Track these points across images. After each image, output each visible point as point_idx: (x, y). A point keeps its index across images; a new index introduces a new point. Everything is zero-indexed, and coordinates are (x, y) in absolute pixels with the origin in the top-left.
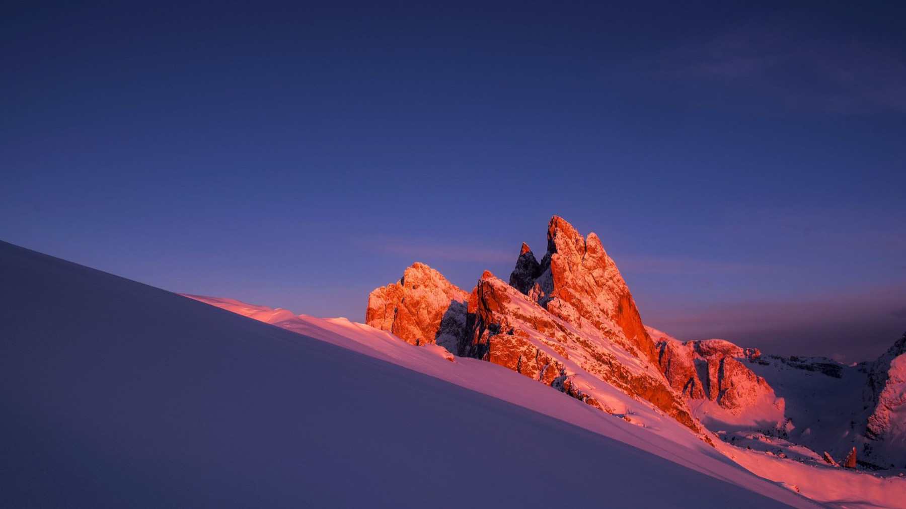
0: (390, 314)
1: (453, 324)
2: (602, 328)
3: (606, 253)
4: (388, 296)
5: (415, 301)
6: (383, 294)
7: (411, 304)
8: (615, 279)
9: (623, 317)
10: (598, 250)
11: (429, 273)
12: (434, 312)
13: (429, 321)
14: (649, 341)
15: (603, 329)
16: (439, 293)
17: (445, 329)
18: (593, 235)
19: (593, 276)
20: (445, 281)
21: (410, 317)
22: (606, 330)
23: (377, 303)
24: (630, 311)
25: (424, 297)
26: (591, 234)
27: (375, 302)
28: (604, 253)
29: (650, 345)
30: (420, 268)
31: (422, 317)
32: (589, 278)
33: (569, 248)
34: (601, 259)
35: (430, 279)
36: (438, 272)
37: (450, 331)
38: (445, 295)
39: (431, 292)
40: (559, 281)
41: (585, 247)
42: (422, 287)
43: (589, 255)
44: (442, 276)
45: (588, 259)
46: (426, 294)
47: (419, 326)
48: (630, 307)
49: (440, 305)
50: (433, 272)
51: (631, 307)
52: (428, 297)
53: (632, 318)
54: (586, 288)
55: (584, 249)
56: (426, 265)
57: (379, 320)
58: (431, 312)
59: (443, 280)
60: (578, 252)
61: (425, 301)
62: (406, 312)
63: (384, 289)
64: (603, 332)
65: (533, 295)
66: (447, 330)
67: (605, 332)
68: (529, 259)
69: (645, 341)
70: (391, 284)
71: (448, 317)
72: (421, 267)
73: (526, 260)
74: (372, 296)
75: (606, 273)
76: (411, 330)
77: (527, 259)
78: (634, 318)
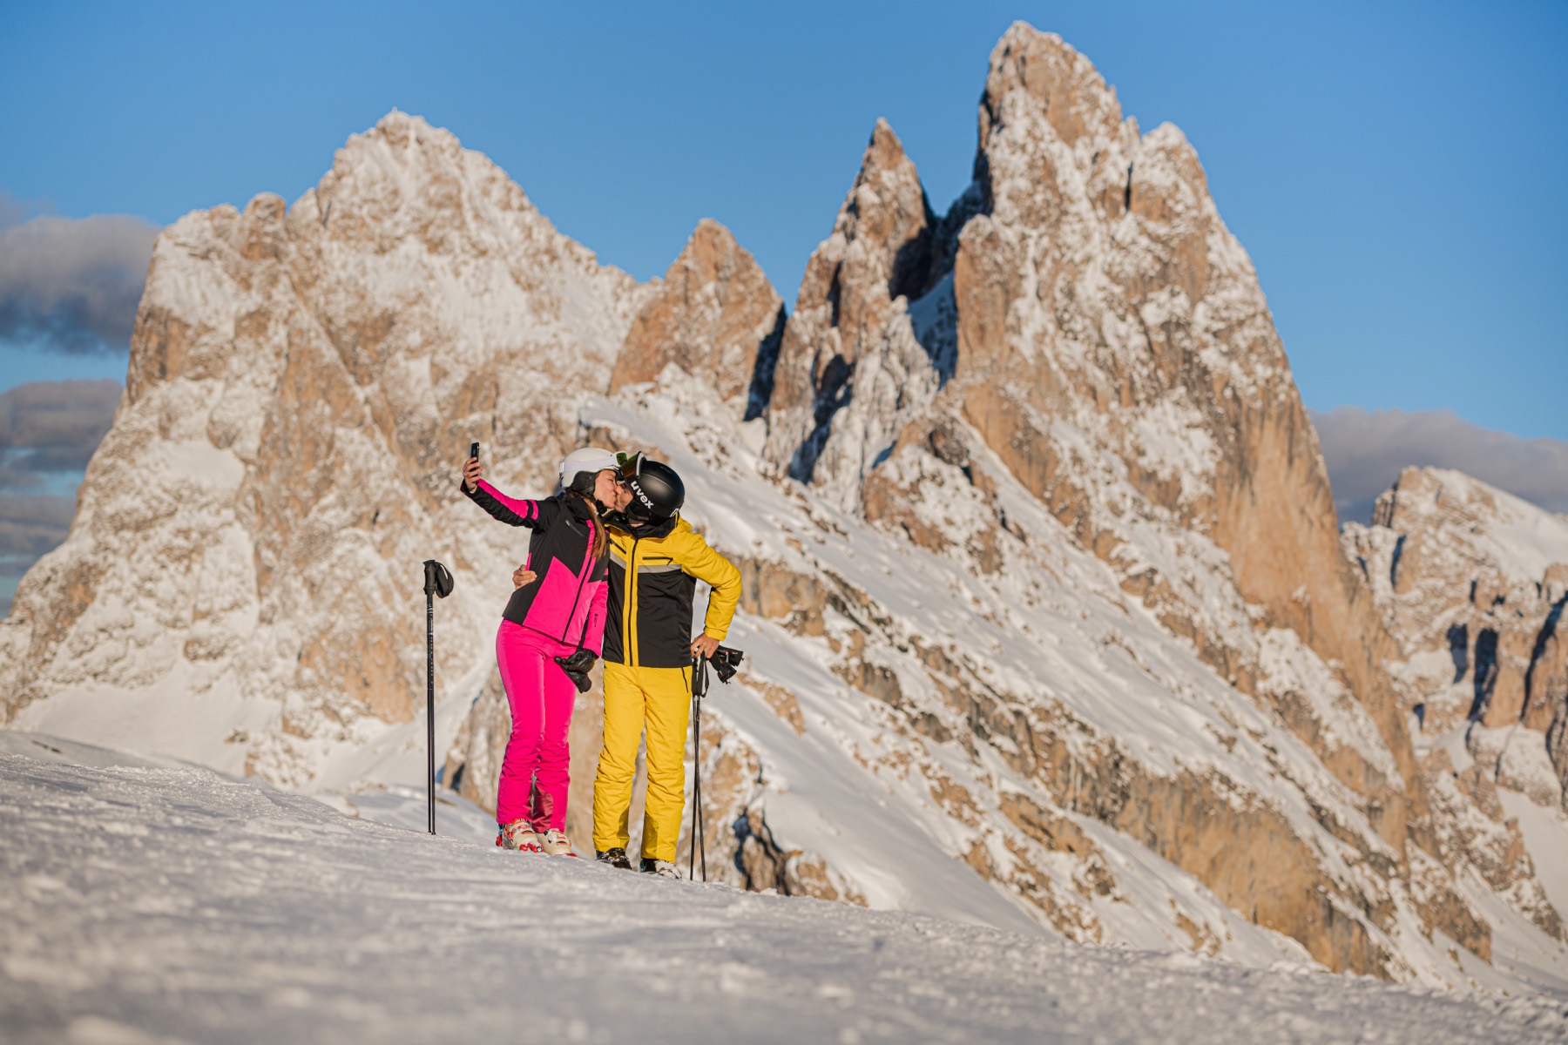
0: (252, 364)
1: (545, 439)
2: (1120, 560)
3: (1215, 219)
4: (245, 256)
5: (377, 312)
6: (220, 243)
7: (353, 324)
8: (1241, 339)
9: (1253, 503)
10: (1179, 208)
11: (456, 172)
12: (459, 376)
13: (432, 411)
14: (1360, 607)
15: (1122, 563)
16: (494, 284)
17: (505, 457)
18: (1170, 134)
19: (1142, 322)
20: (529, 217)
21: (346, 386)
22: (1133, 570)
23: (189, 285)
24: (1288, 477)
25: (420, 295)
26: (1158, 133)
27: (182, 283)
28: (1208, 220)
29: (1367, 629)
30: (413, 145)
31: (401, 393)
32: (1122, 328)
33: (1054, 189)
34: (1192, 245)
35: (459, 206)
36: (499, 172)
37: (528, 466)
38: (521, 297)
39: (457, 274)
40: (981, 340)
41: (1128, 192)
42: (413, 246)
43: (1139, 224)
44: (516, 188)
45: (1134, 242)
46: (432, 284)
47: (385, 430)
48: (1290, 461)
49: (493, 344)
50: (475, 169)
51: (1297, 462)
52: (435, 301)
53: (1294, 512)
54: (1090, 380)
55: (1119, 197)
56: (441, 131)
57: (195, 388)
58: (445, 374)
59: (522, 209)
60: (1094, 207)
61: (424, 315)
62: (327, 360)
63: (230, 217)
64: (1123, 577)
65: (876, 379)
66: (517, 463)
67: (1130, 577)
68: (896, 198)
69: (1342, 607)
70: (264, 197)
71: (527, 403)
72: (419, 141)
73: (883, 205)
74: (165, 246)
75: (1201, 308)
76: (350, 449)
77: (887, 196)
78: (1302, 512)
